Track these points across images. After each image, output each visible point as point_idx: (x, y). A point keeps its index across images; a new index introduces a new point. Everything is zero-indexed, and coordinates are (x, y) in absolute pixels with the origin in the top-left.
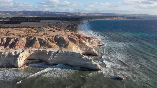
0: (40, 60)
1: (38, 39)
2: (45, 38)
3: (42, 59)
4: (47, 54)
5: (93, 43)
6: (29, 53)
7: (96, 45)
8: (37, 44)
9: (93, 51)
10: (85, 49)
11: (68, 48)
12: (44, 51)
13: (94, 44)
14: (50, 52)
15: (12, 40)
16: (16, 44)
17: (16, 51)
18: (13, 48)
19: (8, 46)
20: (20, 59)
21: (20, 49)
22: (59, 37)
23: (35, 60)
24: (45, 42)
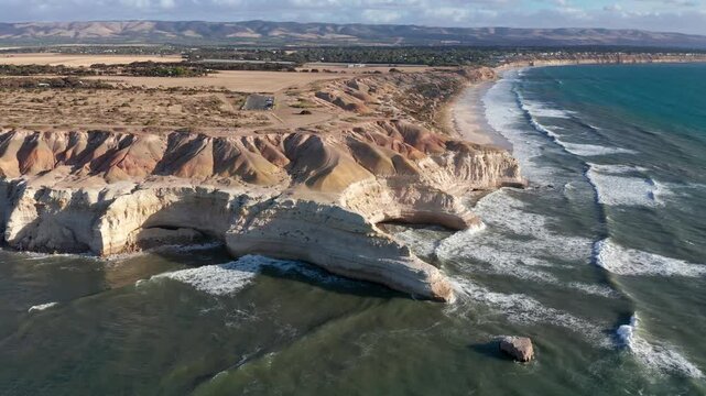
0: (201, 232)
1: (211, 141)
2: (244, 140)
3: (210, 228)
4: (228, 206)
5: (477, 171)
6: (156, 200)
7: (494, 181)
8: (199, 162)
9: (453, 211)
10: (414, 195)
11: (323, 188)
12: (216, 196)
13: (481, 176)
14: (242, 199)
15: (111, 141)
16: (119, 159)
17: (110, 186)
18: (102, 174)
19: (87, 165)
20: (111, 222)
21: (126, 180)
22: (306, 137)
23: (180, 232)
24: (236, 156)
